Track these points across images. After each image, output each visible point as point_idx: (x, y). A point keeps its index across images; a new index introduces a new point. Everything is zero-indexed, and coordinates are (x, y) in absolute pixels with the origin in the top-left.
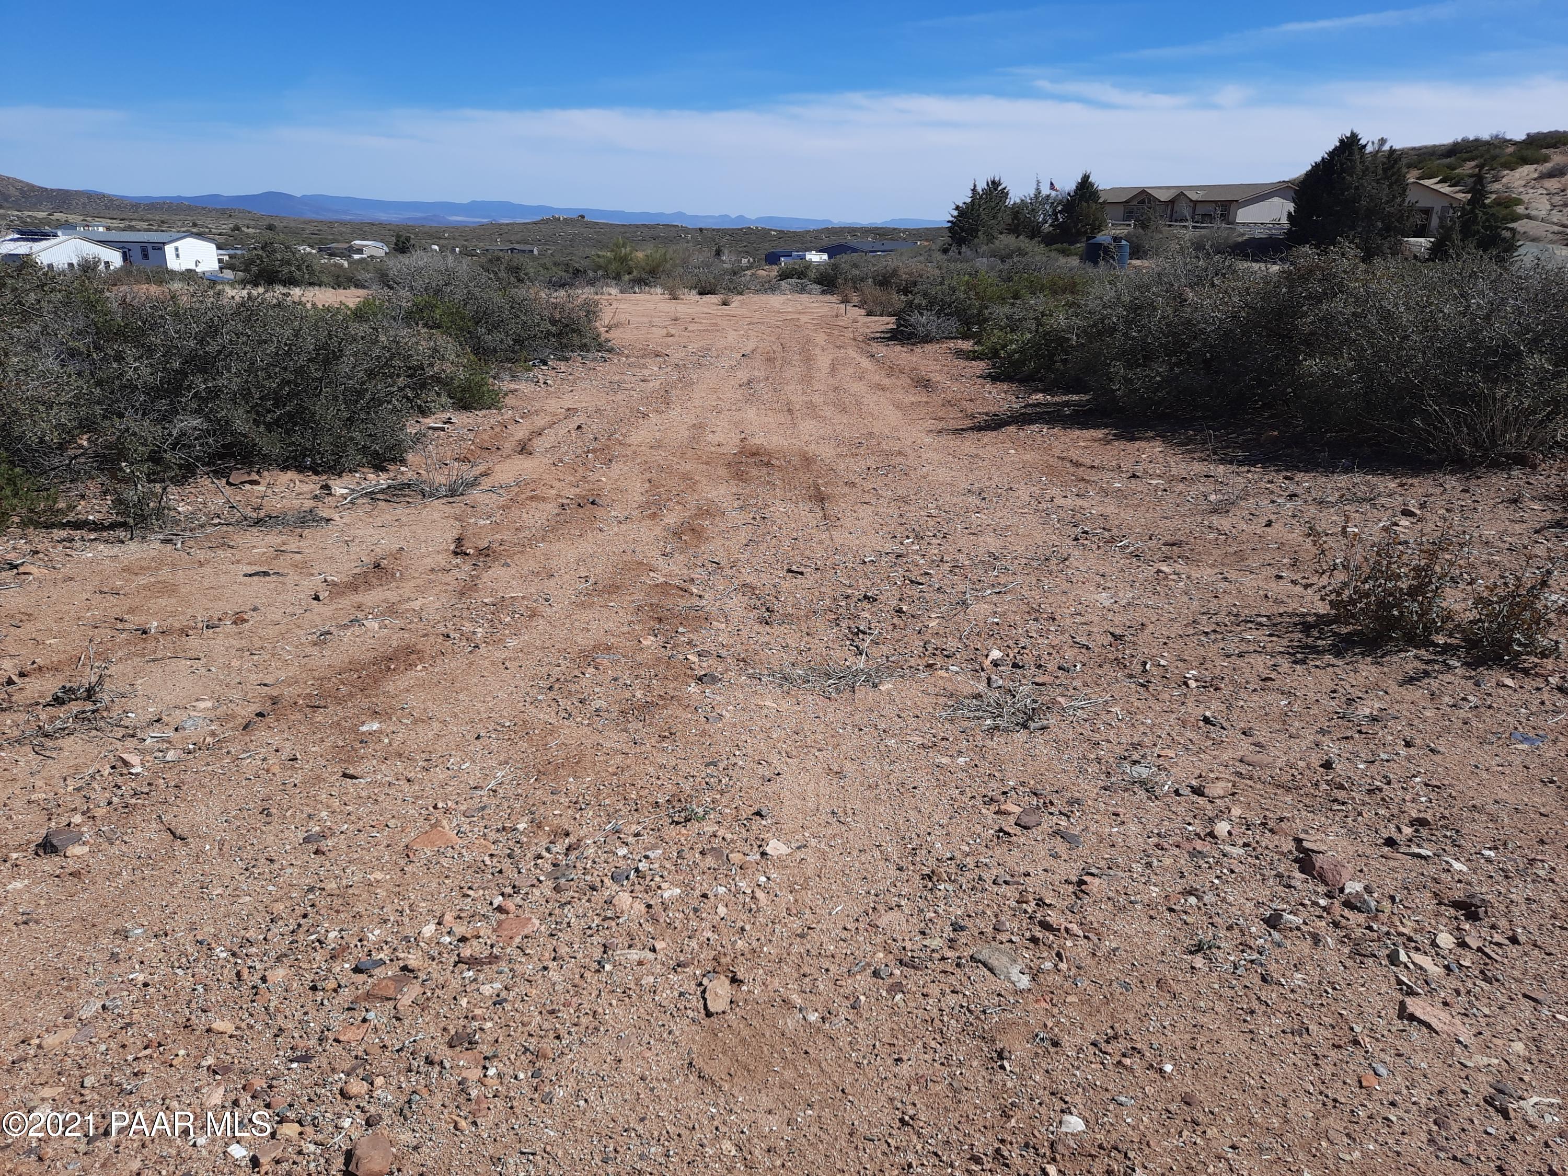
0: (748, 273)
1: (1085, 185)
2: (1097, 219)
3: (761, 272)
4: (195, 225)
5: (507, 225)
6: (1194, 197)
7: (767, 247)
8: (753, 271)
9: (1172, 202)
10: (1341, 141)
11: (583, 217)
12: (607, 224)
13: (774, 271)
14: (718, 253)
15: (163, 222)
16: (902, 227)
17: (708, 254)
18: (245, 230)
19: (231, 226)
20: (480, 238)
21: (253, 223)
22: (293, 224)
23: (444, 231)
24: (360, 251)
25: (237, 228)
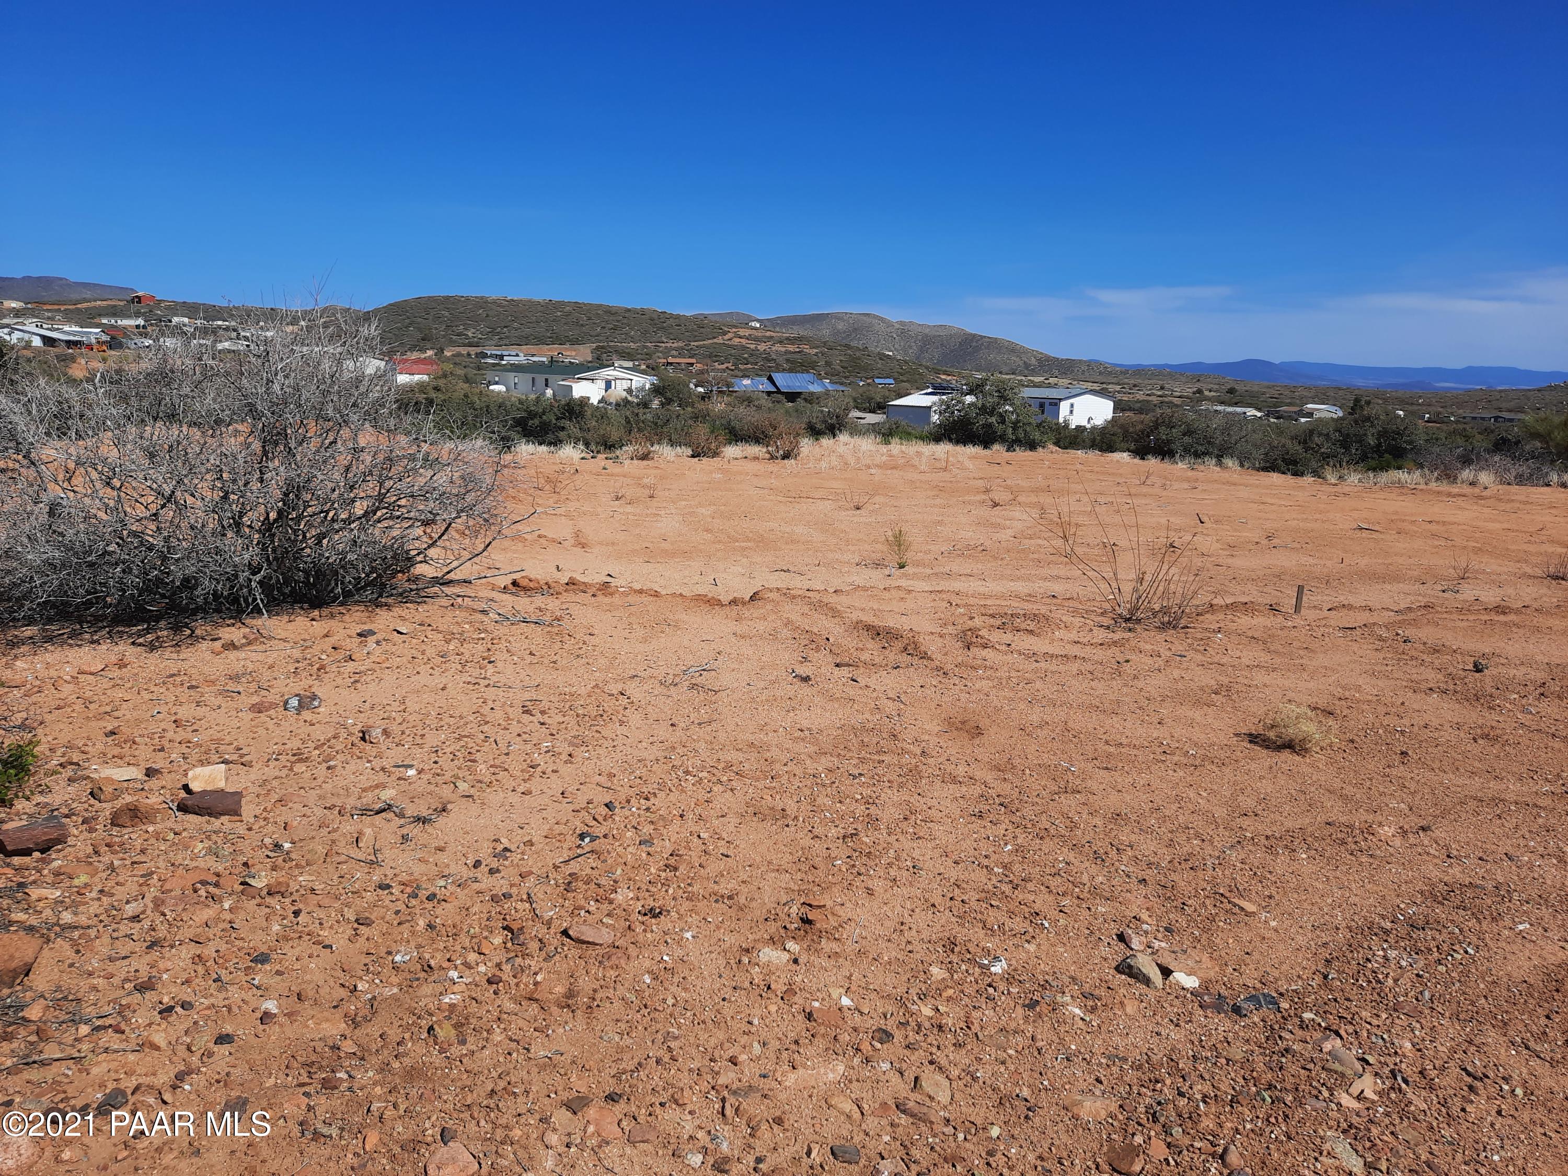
18: (1206, 393)
19: (1195, 389)
20: (1460, 405)
21: (1217, 387)
22: (1256, 388)
23: (1420, 397)
24: (1310, 414)
25: (1199, 391)
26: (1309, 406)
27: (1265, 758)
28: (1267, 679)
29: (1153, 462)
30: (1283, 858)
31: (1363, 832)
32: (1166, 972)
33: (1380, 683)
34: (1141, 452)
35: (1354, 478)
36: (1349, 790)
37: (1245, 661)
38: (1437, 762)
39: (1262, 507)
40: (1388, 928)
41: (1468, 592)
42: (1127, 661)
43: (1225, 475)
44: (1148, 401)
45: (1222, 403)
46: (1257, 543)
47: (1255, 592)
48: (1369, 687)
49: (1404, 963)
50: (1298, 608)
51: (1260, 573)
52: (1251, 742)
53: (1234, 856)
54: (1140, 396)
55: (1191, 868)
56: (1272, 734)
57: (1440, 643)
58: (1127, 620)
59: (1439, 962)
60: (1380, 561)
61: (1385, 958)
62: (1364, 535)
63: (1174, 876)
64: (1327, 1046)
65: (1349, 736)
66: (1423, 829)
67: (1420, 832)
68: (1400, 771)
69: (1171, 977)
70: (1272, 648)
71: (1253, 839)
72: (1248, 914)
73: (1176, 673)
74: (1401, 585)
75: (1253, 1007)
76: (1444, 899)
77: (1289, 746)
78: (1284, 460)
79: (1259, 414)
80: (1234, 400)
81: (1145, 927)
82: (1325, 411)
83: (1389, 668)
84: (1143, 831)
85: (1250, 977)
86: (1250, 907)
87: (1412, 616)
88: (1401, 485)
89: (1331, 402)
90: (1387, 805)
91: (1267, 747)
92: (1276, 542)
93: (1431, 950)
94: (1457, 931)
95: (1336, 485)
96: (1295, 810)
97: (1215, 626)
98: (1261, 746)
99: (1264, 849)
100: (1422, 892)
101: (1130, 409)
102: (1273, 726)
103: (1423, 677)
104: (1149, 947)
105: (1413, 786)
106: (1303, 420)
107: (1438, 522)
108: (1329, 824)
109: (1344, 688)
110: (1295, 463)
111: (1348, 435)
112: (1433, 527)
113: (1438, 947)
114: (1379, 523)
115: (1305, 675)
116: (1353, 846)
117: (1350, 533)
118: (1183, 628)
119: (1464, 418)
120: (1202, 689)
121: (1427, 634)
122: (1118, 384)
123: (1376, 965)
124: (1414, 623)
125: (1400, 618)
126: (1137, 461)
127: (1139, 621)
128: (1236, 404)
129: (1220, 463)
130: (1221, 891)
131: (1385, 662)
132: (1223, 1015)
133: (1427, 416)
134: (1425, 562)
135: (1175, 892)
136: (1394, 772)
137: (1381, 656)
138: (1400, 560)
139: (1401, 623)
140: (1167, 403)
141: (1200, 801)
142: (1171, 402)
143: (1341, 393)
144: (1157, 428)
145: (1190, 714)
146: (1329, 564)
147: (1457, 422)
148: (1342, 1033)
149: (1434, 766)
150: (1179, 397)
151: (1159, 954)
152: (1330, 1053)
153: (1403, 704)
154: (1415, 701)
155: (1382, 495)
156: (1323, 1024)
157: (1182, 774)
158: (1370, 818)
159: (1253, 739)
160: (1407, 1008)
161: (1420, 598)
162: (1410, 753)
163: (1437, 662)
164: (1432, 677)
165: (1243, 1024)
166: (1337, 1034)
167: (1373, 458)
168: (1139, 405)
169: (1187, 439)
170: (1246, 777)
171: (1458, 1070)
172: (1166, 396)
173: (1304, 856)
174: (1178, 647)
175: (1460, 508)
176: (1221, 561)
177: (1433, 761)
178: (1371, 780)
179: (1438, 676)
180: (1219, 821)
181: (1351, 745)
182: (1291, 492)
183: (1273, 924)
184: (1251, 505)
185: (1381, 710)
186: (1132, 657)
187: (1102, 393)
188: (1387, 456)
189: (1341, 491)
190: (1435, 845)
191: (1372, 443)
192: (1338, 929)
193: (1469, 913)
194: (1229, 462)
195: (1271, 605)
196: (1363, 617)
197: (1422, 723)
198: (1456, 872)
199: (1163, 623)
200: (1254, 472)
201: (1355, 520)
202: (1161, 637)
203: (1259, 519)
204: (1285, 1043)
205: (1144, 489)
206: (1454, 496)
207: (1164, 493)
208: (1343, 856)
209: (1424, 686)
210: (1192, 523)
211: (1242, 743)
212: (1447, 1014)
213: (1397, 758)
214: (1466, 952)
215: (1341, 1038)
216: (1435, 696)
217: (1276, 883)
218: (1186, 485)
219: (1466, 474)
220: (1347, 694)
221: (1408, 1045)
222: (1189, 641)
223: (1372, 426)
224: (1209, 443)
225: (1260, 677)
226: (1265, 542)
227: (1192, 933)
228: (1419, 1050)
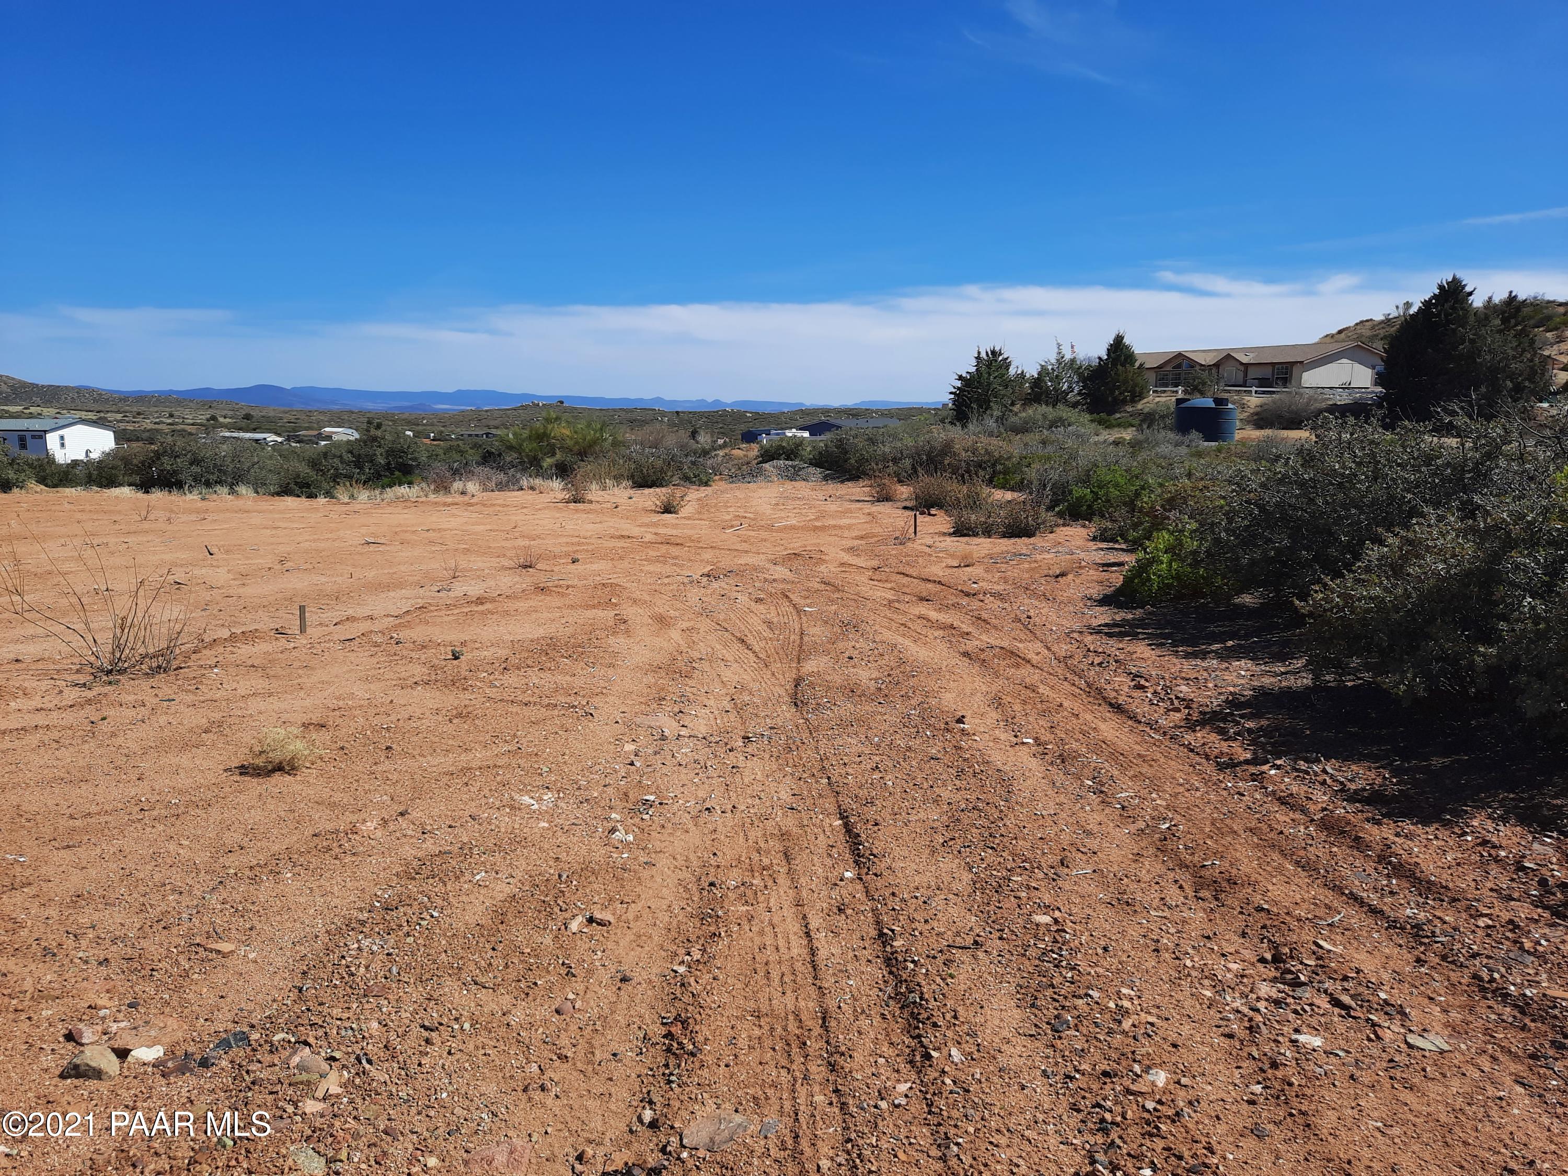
0: (721, 453)
1: (1118, 348)
2: (1136, 385)
3: (736, 452)
4: (171, 416)
5: (487, 411)
6: (1245, 360)
7: (743, 427)
8: (727, 451)
9: (1217, 365)
10: (1441, 287)
11: (562, 402)
12: (584, 409)
13: (754, 451)
14: (694, 434)
15: (139, 414)
16: (874, 408)
17: (684, 435)
18: (221, 420)
19: (208, 416)
20: (458, 423)
21: (232, 413)
22: (272, 414)
23: (423, 418)
24: (329, 437)
25: (213, 418)
26: (327, 429)
27: (254, 785)
28: (262, 706)
29: (158, 496)
30: (268, 883)
31: (347, 834)
32: (122, 1054)
33: (372, 686)
34: (146, 486)
35: (363, 495)
36: (337, 797)
37: (242, 691)
38: (417, 748)
39: (274, 532)
40: (365, 919)
41: (459, 589)
42: (104, 719)
43: (240, 503)
44: (157, 430)
45: (240, 429)
46: (270, 569)
47: (266, 619)
48: (360, 691)
49: (375, 948)
50: (303, 629)
51: (271, 599)
52: (241, 774)
53: (214, 900)
54: (148, 424)
55: (164, 928)
56: (260, 762)
57: (428, 639)
58: (109, 672)
59: (408, 935)
60: (386, 571)
61: (359, 949)
62: (371, 549)
63: (144, 943)
64: (296, 1060)
65: (340, 744)
66: (402, 814)
67: (399, 819)
68: (386, 765)
69: (129, 1058)
70: (272, 673)
71: (236, 874)
72: (225, 955)
73: (163, 720)
74: (404, 591)
75: (222, 1052)
76: (417, 874)
77: (279, 768)
78: (296, 484)
79: (279, 439)
80: (252, 426)
81: (102, 1013)
82: (343, 434)
83: (382, 671)
84: (110, 904)
85: (222, 1023)
86: (226, 947)
87: (408, 618)
88: (405, 500)
89: (346, 425)
90: (371, 801)
91: (259, 775)
92: (288, 565)
93: (401, 926)
94: (426, 899)
95: (348, 504)
96: (283, 832)
97: (212, 662)
98: (252, 775)
99: (248, 881)
100: (397, 875)
101: (138, 439)
102: (261, 753)
103: (411, 673)
104: (105, 1034)
105: (395, 777)
106: (323, 443)
107: (434, 530)
108: (315, 835)
109: (338, 699)
110: (308, 486)
111: (359, 455)
112: (431, 534)
113: (408, 921)
114: (384, 536)
115: (302, 694)
116: (337, 850)
117: (359, 548)
118: (175, 670)
119: (462, 435)
120: (191, 730)
121: (418, 633)
122: (118, 412)
123: (349, 959)
124: (408, 625)
125: (397, 622)
126: (140, 495)
127: (122, 672)
128: (254, 430)
129: (232, 492)
130: (198, 941)
131: (378, 666)
132: (188, 1074)
133: (432, 435)
134: (423, 567)
135: (142, 961)
136: (380, 768)
137: (375, 660)
138: (403, 568)
139: (396, 628)
140: (179, 431)
141: (181, 851)
142: (184, 430)
143: (354, 416)
144: (159, 459)
145: (175, 761)
146: (339, 580)
147: (457, 439)
148: (311, 1040)
149: (415, 753)
150: (192, 425)
151: (117, 1037)
152: (297, 1066)
153: (392, 701)
154: (400, 697)
155: (389, 510)
156: (293, 1040)
157: (161, 828)
158: (354, 818)
159: (243, 770)
160: (376, 989)
161: (420, 601)
162: (394, 746)
163: (423, 657)
164: (419, 671)
165: (209, 1075)
166: (306, 1043)
167: (385, 476)
168: (147, 434)
169: (196, 469)
170: (234, 811)
171: (418, 1029)
172: (177, 424)
173: (289, 875)
174: (167, 691)
175: (453, 515)
176: (231, 592)
177: (414, 749)
178: (357, 781)
179: (423, 670)
180: (201, 866)
181: (341, 752)
182: (305, 515)
183: (252, 956)
184: (263, 531)
185: (372, 711)
186: (111, 712)
187: (100, 423)
188: (397, 473)
189: (352, 509)
190: (412, 826)
191: (382, 462)
192: (317, 937)
193: (437, 879)
194: (242, 489)
195: (277, 630)
196: (365, 626)
197: (407, 716)
198: (430, 846)
199: (151, 668)
200: (270, 498)
201: (363, 536)
202: (145, 684)
203: (272, 544)
204: (252, 1075)
205: (146, 525)
206: (449, 505)
207: (170, 527)
208: (327, 862)
209: (410, 682)
210: (201, 557)
211: (232, 778)
212: (412, 981)
213: (383, 754)
214: (432, 916)
215: (310, 1045)
216: (419, 688)
217: (258, 912)
218: (193, 517)
219: (457, 485)
220: (341, 703)
221: (375, 1025)
222: (180, 682)
223: (380, 447)
224: (220, 471)
225: (255, 705)
226: (278, 567)
227: (162, 998)
228: (385, 1025)
